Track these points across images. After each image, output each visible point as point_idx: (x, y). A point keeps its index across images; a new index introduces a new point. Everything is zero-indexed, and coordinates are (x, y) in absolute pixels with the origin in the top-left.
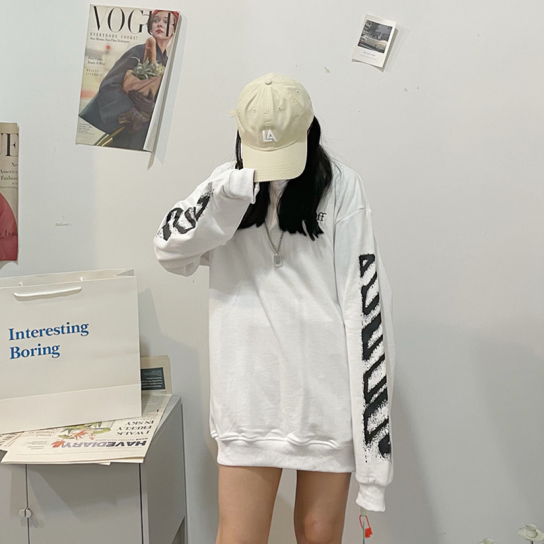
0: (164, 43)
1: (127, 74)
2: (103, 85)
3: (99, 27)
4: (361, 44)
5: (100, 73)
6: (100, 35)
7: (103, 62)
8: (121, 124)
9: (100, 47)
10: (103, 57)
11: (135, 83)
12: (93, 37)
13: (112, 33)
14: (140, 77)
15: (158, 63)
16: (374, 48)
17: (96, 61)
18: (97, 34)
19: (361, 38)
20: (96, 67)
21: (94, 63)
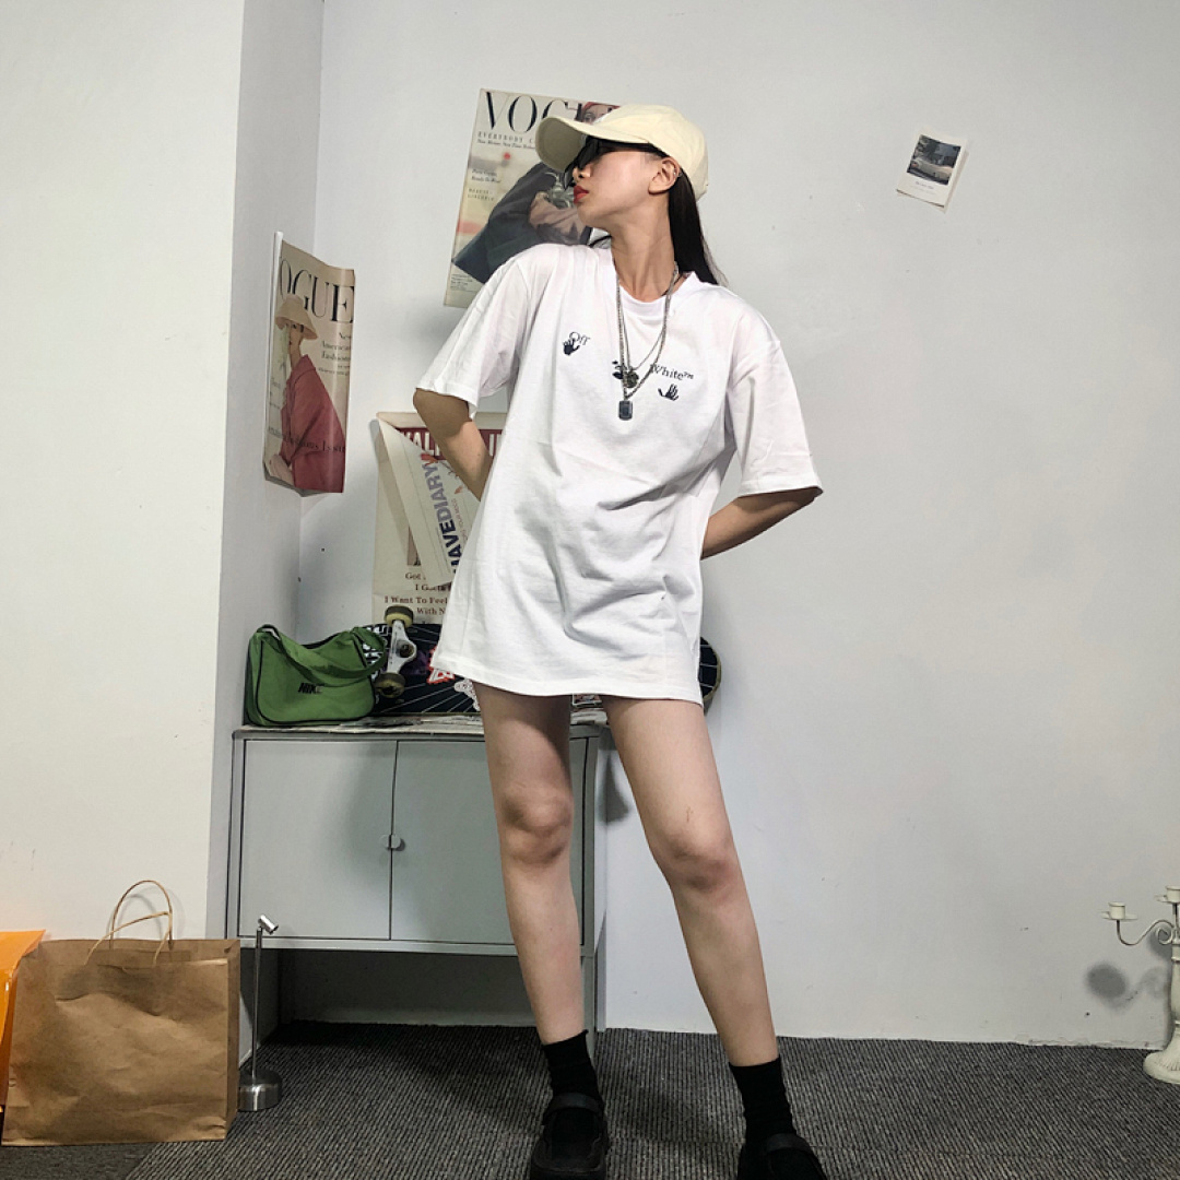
1: (537, 198)
2: (495, 215)
3: (493, 124)
4: (912, 169)
5: (490, 196)
6: (495, 136)
7: (497, 178)
9: (493, 154)
10: (499, 171)
11: (550, 213)
12: (483, 138)
13: (513, 135)
16: (932, 177)
17: (484, 176)
18: (490, 135)
19: (912, 162)
20: (485, 185)
21: (481, 179)
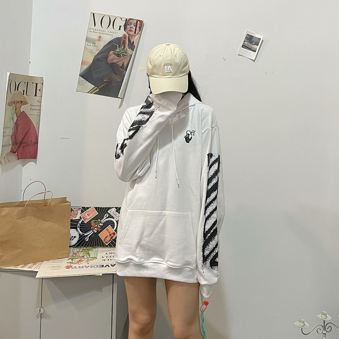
0: (133, 37)
1: (110, 53)
2: (95, 59)
3: (95, 25)
4: (244, 46)
5: (94, 52)
6: (96, 30)
7: (96, 45)
8: (105, 82)
9: (95, 36)
11: (115, 59)
12: (91, 31)
13: (102, 29)
14: (118, 55)
15: (129, 48)
16: (250, 49)
17: (92, 44)
18: (94, 29)
19: (244, 43)
20: (91, 48)
21: (90, 45)
